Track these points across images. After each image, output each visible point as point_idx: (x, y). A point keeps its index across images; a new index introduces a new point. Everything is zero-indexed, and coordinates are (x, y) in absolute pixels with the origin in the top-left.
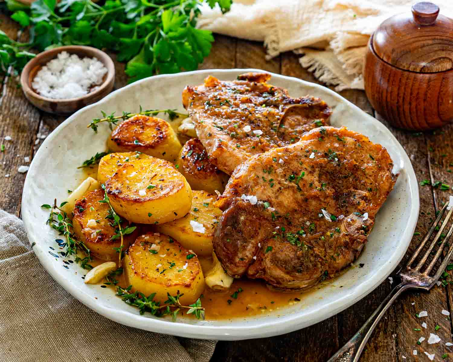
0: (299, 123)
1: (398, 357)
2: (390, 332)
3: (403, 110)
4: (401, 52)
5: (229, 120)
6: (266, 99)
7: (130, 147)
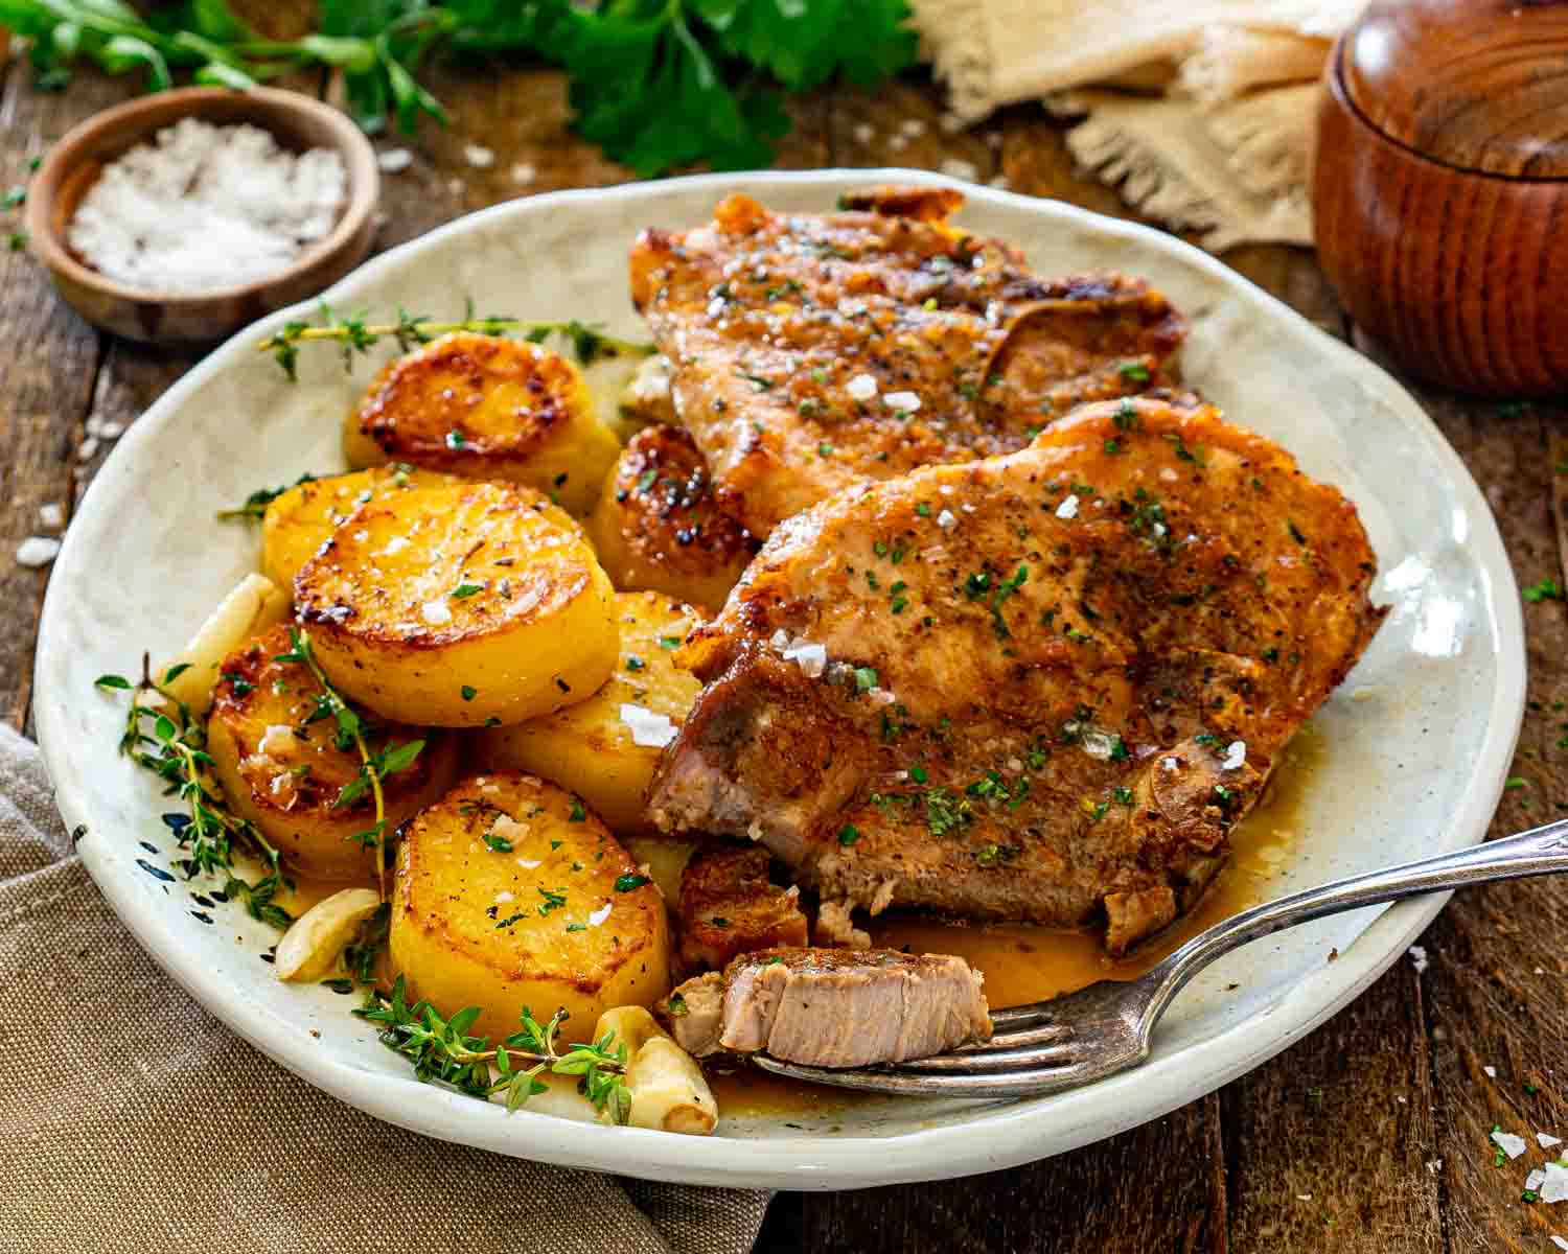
0: (1061, 367)
1: (1448, 1245)
2: (1417, 1152)
3: (1460, 320)
4: (1449, 101)
5: (798, 356)
6: (942, 279)
7: (433, 460)
